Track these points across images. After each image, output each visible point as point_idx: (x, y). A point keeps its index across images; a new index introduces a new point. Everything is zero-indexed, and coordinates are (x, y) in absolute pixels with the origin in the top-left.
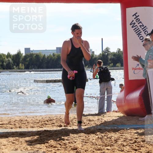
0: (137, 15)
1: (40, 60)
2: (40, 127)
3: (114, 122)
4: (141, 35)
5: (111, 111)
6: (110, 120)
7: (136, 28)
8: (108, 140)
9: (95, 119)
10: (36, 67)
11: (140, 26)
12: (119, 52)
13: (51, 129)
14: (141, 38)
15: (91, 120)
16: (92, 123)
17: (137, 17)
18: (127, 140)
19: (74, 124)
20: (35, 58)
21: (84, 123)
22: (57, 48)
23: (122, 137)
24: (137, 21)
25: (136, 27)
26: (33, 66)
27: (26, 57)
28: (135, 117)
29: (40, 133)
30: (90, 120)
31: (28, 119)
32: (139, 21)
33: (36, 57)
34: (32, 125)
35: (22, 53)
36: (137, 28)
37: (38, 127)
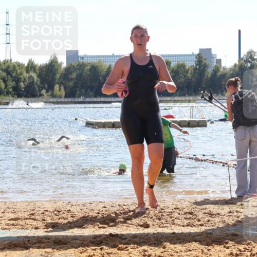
2: (100, 228)
9: (222, 212)
10: (91, 93)
13: (124, 233)
15: (215, 213)
16: (217, 219)
19: (176, 221)
21: (199, 221)
26: (83, 91)
27: (68, 70)
29: (98, 239)
30: (211, 214)
31: (72, 209)
33: (90, 70)
35: (59, 61)
37: (94, 226)
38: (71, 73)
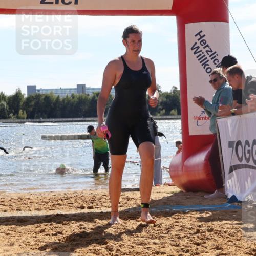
0: (202, 34)
1: (52, 105)
2: (50, 210)
3: (165, 202)
4: (208, 65)
5: (161, 184)
6: (160, 198)
7: (201, 55)
8: (156, 228)
9: (135, 197)
10: (45, 115)
11: (207, 51)
12: (174, 92)
13: (67, 213)
14: (209, 70)
15: (130, 198)
16: (132, 202)
17: (202, 37)
18: (186, 229)
19: (104, 204)
20: (43, 101)
22: (78, 85)
23: (177, 224)
24: (202, 43)
25: (201, 53)
26: (40, 114)
27: (29, 99)
28: (198, 194)
29: (49, 218)
30: (128, 199)
31: (31, 197)
32: (205, 44)
33: (45, 99)
34: (37, 206)
35: (22, 93)
36: (203, 55)
37: (46, 208)
38: (31, 102)
